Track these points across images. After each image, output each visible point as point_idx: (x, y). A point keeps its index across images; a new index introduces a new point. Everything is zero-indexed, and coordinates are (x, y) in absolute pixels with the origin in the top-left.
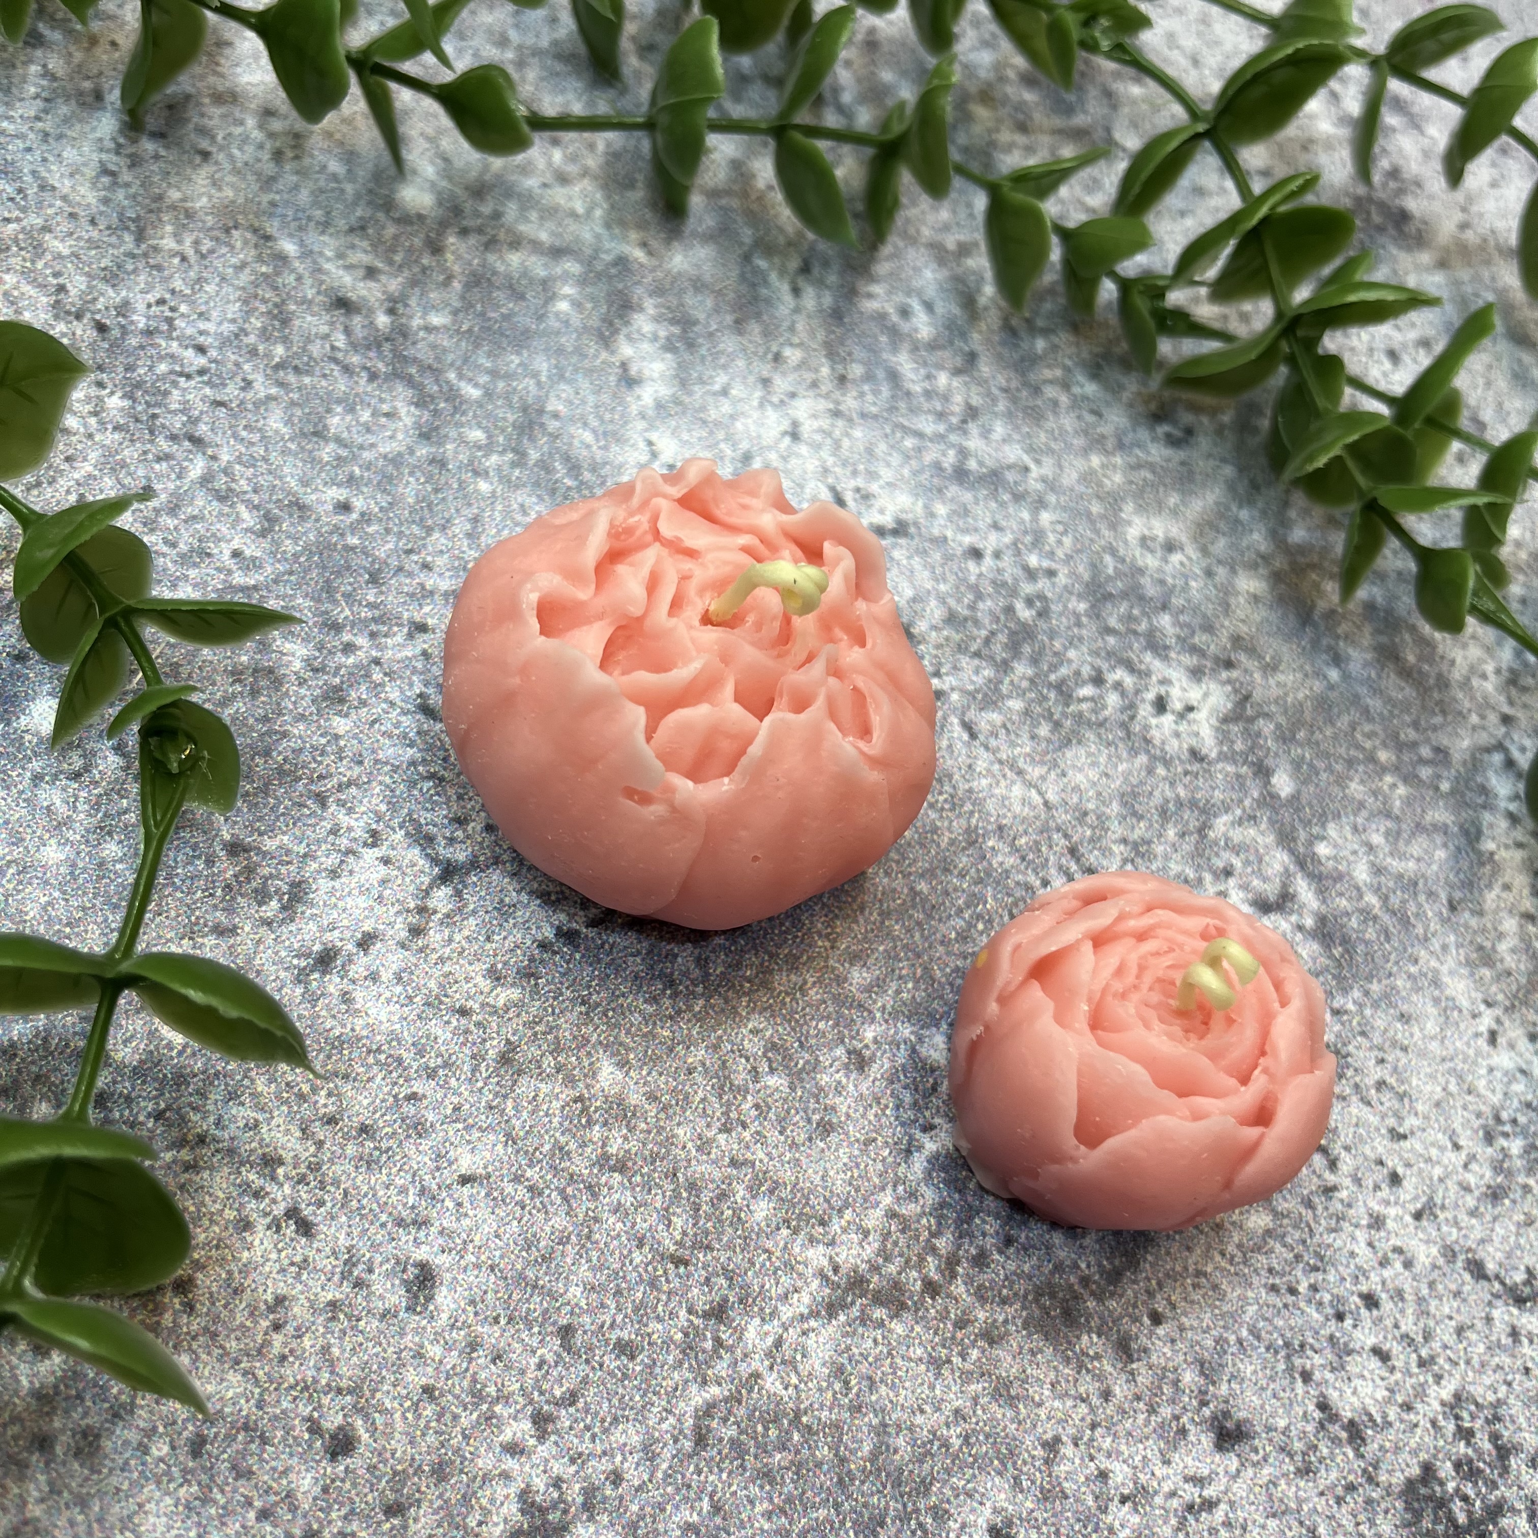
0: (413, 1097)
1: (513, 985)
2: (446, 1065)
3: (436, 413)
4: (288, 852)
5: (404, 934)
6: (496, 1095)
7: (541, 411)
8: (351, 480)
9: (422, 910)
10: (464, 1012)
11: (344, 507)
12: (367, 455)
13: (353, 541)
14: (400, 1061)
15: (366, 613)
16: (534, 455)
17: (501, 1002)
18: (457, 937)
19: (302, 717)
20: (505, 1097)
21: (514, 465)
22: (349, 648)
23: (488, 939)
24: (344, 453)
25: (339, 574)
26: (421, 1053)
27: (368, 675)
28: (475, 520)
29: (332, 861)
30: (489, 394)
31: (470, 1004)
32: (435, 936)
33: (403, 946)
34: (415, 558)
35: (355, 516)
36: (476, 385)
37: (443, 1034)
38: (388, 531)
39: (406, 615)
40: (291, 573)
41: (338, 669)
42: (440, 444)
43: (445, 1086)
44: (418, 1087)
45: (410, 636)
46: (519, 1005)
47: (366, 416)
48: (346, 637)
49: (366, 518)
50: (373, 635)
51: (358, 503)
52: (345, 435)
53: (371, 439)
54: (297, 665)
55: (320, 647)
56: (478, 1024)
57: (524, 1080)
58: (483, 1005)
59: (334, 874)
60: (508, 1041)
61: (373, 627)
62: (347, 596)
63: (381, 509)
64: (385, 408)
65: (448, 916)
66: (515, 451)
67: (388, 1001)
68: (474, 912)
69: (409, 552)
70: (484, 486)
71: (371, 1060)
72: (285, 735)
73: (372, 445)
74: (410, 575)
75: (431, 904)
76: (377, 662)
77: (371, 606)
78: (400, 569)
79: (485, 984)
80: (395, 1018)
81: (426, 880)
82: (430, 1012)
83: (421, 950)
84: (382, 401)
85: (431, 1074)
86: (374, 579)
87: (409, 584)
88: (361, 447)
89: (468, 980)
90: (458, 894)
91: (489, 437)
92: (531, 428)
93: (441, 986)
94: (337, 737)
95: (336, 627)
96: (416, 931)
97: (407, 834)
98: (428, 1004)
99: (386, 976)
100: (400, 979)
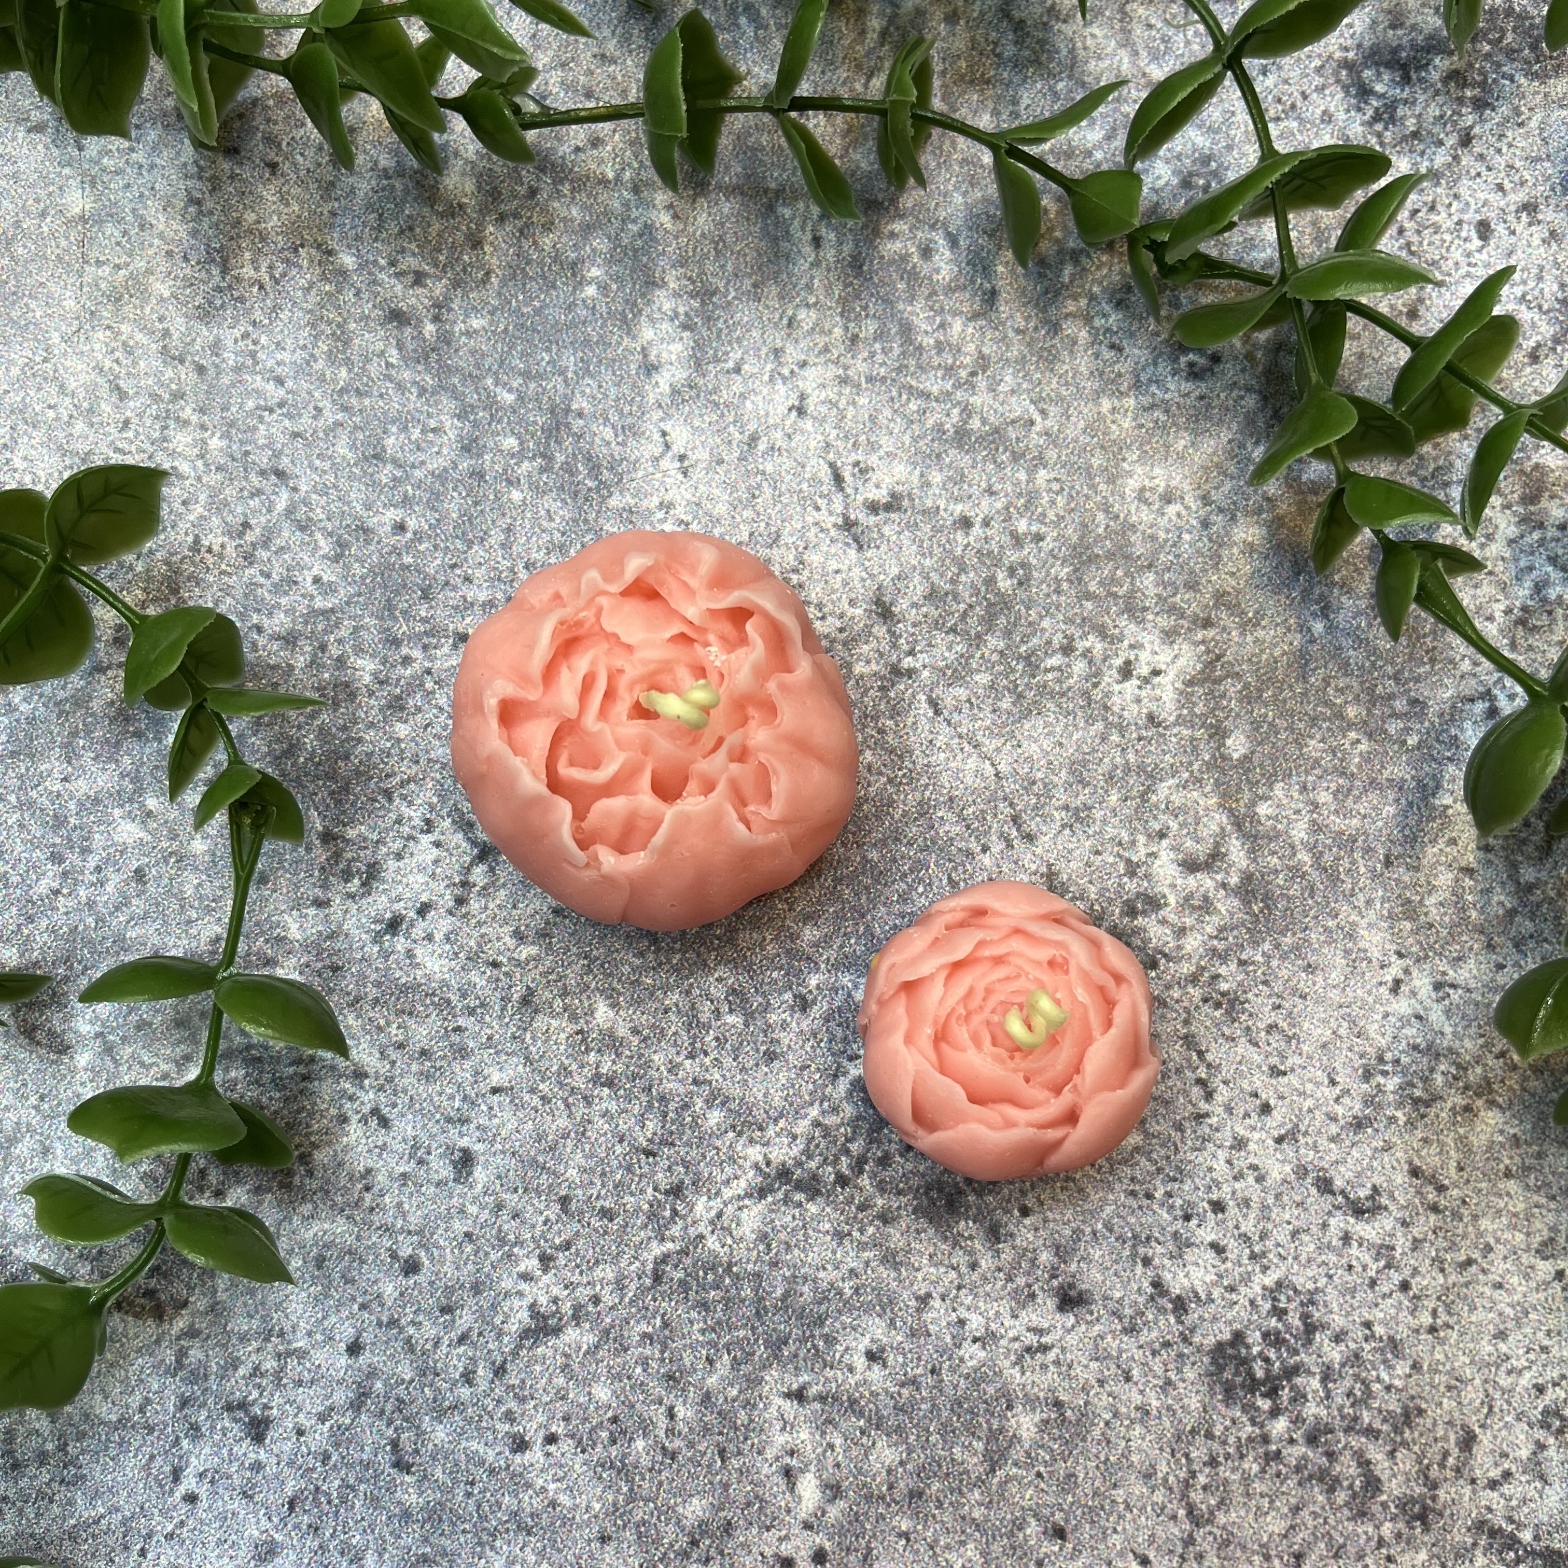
0: (458, 1029)
1: (533, 943)
2: (482, 1005)
3: (476, 424)
4: (365, 839)
5: (451, 903)
6: (519, 1028)
7: (568, 411)
8: (406, 502)
9: (465, 884)
10: (495, 965)
11: (400, 527)
12: (418, 474)
13: (408, 560)
14: (448, 1002)
15: (420, 628)
16: (560, 458)
17: (523, 957)
18: (491, 906)
19: (372, 725)
20: (525, 1030)
21: (542, 470)
22: (407, 661)
23: (514, 907)
24: (398, 473)
25: (397, 593)
26: (464, 996)
27: (422, 685)
28: (509, 530)
29: (397, 845)
30: (521, 398)
31: (500, 958)
32: (475, 905)
33: (450, 912)
34: (458, 572)
35: (409, 535)
36: (510, 391)
37: (481, 982)
38: (436, 547)
39: (451, 627)
40: (360, 595)
41: (398, 680)
42: (480, 455)
43: (481, 1021)
44: (461, 1022)
45: (455, 646)
46: (537, 959)
47: (416, 433)
48: (405, 651)
49: (418, 537)
50: (425, 648)
51: (412, 523)
52: (400, 455)
53: (422, 456)
54: (367, 679)
55: (384, 662)
56: (506, 974)
57: (539, 1017)
58: (509, 959)
59: (399, 856)
60: (528, 987)
61: (425, 640)
62: (404, 612)
63: (430, 526)
64: (433, 423)
65: (484, 888)
66: (543, 456)
67: (440, 956)
68: (504, 885)
69: (453, 566)
70: (516, 495)
71: (428, 1002)
72: (360, 740)
73: (423, 463)
74: (455, 588)
75: (471, 879)
76: (429, 672)
77: (425, 620)
78: (447, 583)
79: (511, 942)
80: (445, 970)
81: (468, 859)
82: (470, 964)
83: (464, 916)
84: (429, 415)
85: (472, 1012)
86: (426, 595)
87: (454, 598)
88: (413, 466)
89: (499, 939)
90: (492, 870)
91: (521, 444)
92: (558, 429)
93: (479, 945)
94: (399, 740)
95: (396, 642)
96: (460, 901)
97: (454, 822)
98: (468, 959)
99: (438, 937)
100: (448, 939)
